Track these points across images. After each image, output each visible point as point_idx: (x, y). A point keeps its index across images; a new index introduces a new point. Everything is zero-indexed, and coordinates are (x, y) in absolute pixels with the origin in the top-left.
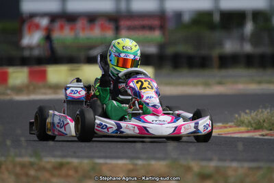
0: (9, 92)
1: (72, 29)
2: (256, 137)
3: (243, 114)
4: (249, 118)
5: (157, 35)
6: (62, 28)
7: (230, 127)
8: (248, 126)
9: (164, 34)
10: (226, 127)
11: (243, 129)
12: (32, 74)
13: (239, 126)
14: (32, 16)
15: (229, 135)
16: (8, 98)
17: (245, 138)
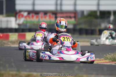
0: (9, 43)
1: (37, 17)
2: (113, 64)
3: (107, 55)
4: (110, 56)
5: (73, 20)
6: (33, 16)
7: (102, 60)
8: (110, 60)
9: (75, 20)
10: (100, 60)
11: (107, 61)
12: (19, 36)
13: (106, 60)
14: (21, 11)
15: (101, 64)
16: (9, 46)
17: (108, 65)
